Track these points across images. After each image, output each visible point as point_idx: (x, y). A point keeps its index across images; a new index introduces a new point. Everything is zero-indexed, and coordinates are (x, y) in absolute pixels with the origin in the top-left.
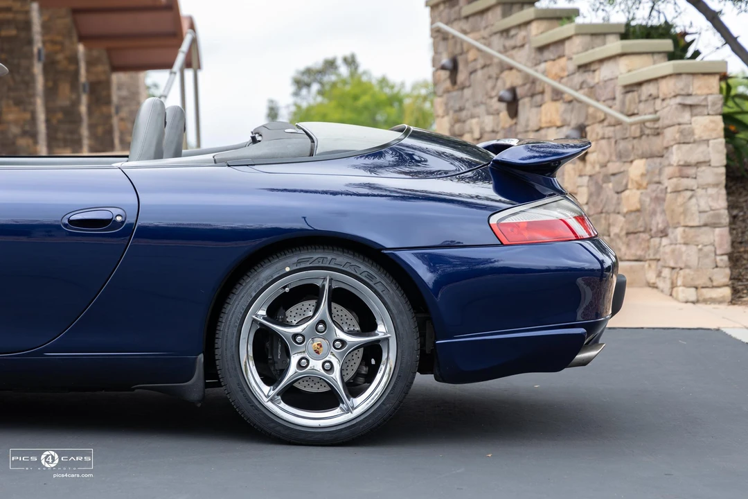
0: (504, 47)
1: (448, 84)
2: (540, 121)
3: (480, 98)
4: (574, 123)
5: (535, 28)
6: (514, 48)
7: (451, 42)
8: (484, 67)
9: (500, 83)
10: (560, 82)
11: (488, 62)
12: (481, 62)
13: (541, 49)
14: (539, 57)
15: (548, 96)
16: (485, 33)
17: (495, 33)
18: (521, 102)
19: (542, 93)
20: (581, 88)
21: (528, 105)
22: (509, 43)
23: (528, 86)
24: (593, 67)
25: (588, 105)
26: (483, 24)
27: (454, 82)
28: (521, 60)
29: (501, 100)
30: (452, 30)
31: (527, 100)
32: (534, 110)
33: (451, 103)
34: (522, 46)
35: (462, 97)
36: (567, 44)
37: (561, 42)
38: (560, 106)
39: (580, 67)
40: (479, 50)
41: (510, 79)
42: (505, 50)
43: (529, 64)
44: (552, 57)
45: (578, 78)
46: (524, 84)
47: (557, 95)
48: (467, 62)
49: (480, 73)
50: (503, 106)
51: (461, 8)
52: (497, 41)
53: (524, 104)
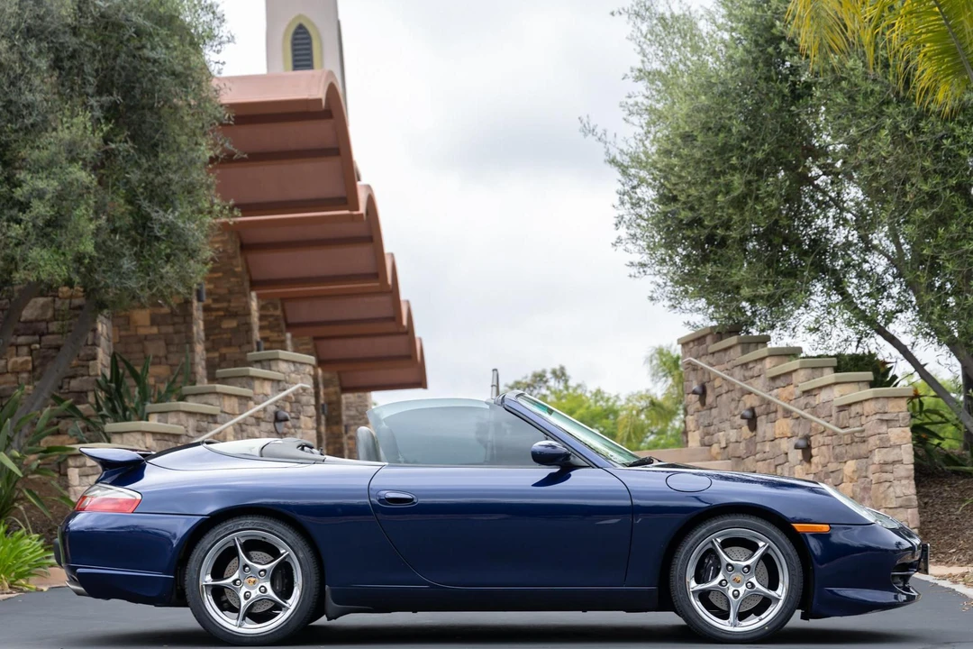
0: (744, 376)
1: (698, 405)
2: (775, 433)
3: (725, 416)
4: (800, 434)
5: (768, 362)
6: (752, 377)
7: (700, 373)
8: (727, 393)
9: (741, 404)
10: (789, 403)
11: (731, 388)
12: (725, 388)
13: (774, 378)
14: (772, 384)
15: (780, 414)
16: (728, 366)
17: (737, 366)
18: (758, 419)
19: (776, 412)
20: (805, 408)
21: (765, 422)
22: (748, 374)
23: (764, 406)
24: (814, 393)
25: (811, 421)
26: (727, 358)
27: (703, 403)
28: (758, 387)
29: (743, 417)
30: (701, 363)
31: (763, 417)
32: (769, 425)
33: (701, 420)
34: (759, 376)
35: (710, 415)
36: (794, 375)
37: (790, 373)
38: (790, 422)
39: (804, 392)
40: (724, 379)
41: (750, 401)
42: (745, 379)
43: (764, 390)
44: (782, 385)
45: (803, 401)
46: (761, 405)
47: (788, 413)
48: (714, 389)
49: (724, 396)
50: (745, 422)
51: (707, 346)
52: (737, 371)
53: (761, 420)
